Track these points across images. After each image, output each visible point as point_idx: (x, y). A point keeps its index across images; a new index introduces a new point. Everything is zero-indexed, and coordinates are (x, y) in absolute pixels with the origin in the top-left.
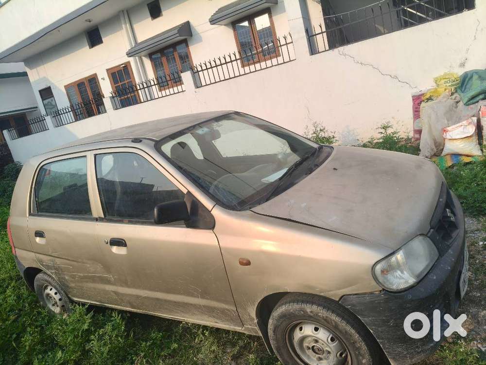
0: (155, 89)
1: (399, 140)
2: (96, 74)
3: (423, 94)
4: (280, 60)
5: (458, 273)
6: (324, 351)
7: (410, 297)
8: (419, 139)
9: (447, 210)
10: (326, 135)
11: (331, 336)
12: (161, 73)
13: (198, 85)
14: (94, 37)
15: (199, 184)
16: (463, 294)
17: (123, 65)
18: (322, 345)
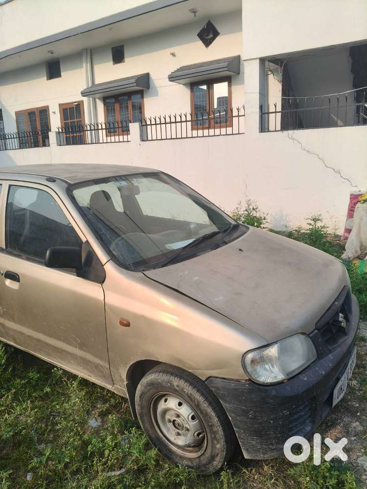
0: (102, 134)
1: (325, 236)
2: (48, 107)
3: (361, 195)
4: (229, 130)
5: (334, 379)
6: (183, 427)
7: (274, 393)
8: (346, 238)
9: (340, 314)
10: (258, 215)
11: (193, 414)
12: (111, 119)
13: (144, 138)
14: (53, 70)
15: (99, 235)
16: (335, 402)
17: (77, 104)
18: (182, 421)
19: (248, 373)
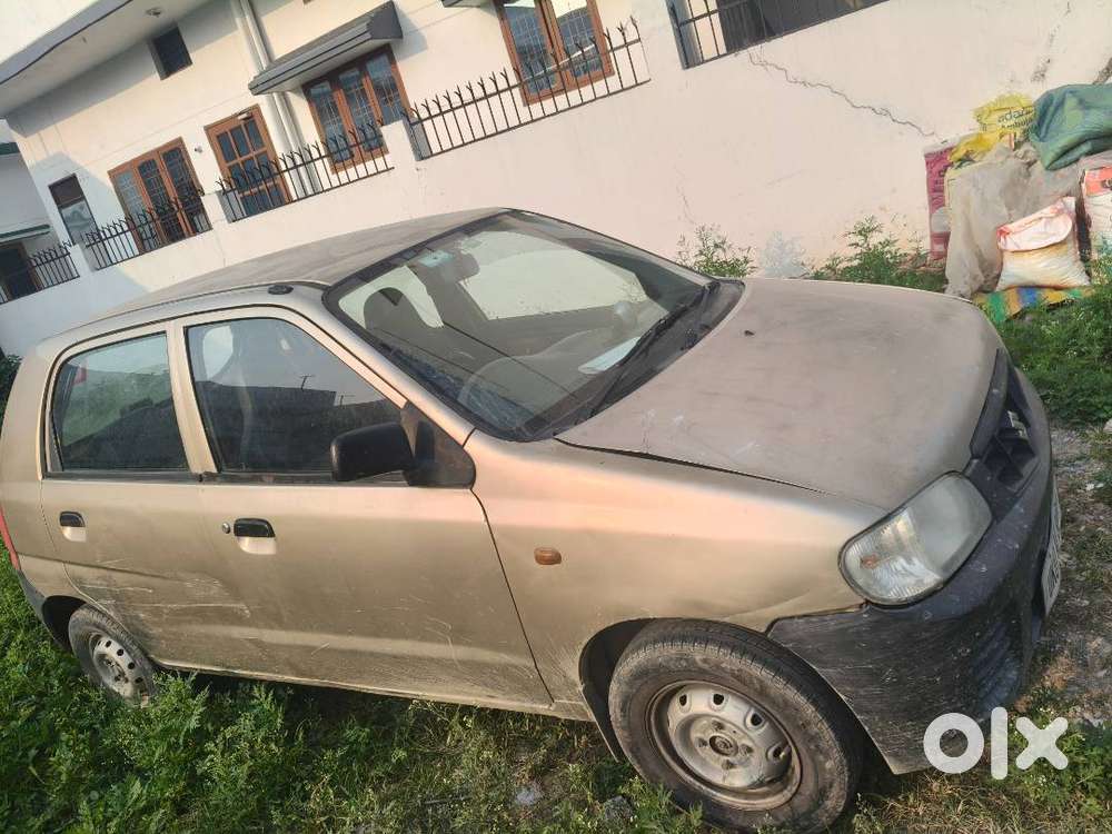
0: (322, 167)
1: (899, 260)
2: (180, 140)
3: (951, 149)
4: (613, 83)
5: (1036, 556)
6: (737, 747)
7: (928, 616)
8: (943, 255)
9: (1010, 413)
10: (729, 257)
11: (752, 712)
12: (334, 130)
13: (422, 152)
14: (169, 51)
15: (431, 383)
16: (1049, 602)
17: (245, 115)
18: (733, 735)
19: (860, 588)
